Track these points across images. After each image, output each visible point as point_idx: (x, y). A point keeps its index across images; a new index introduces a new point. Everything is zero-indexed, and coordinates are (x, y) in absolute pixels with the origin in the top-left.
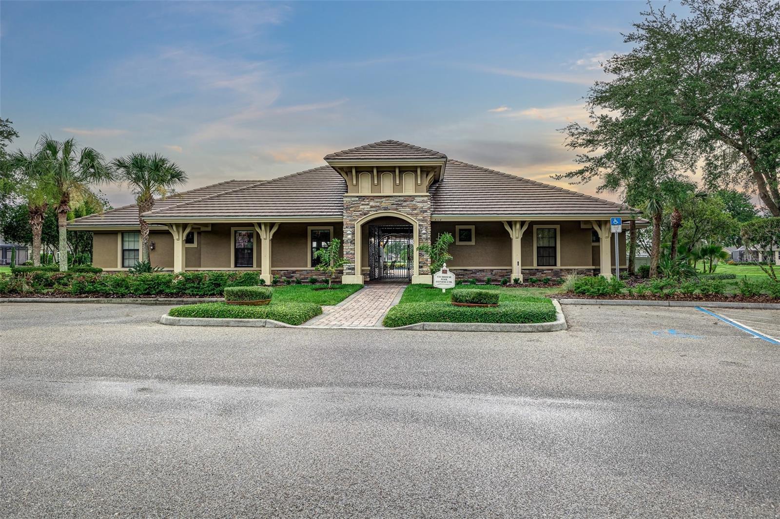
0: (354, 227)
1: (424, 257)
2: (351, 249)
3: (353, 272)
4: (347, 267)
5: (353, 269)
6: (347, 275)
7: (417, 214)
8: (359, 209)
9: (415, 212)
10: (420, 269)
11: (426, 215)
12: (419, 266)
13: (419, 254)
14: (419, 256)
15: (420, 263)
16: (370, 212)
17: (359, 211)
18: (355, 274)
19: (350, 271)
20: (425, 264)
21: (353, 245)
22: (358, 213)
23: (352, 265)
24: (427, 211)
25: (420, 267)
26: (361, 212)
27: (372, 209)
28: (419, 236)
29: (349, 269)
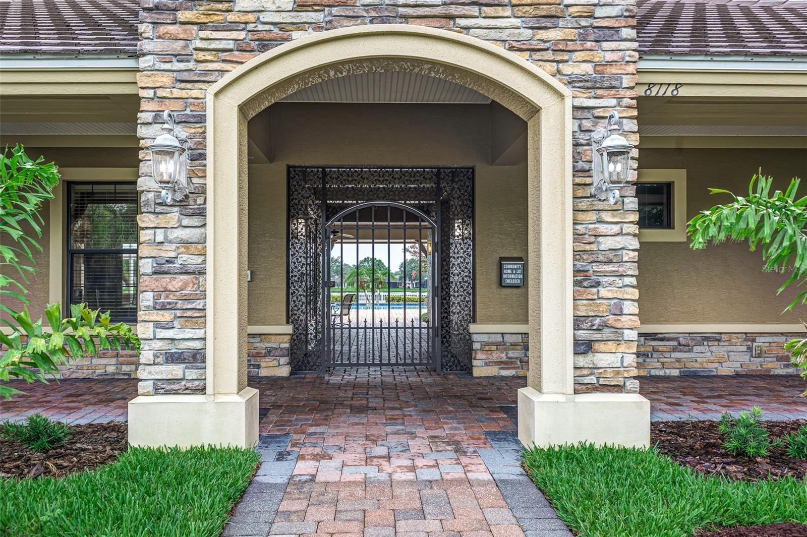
0: (202, 119)
1: (604, 292)
2: (186, 243)
3: (192, 374)
4: (158, 345)
5: (196, 358)
6: (157, 391)
7: (561, 49)
8: (231, 17)
9: (553, 35)
10: (582, 361)
11: (609, 56)
12: (577, 343)
13: (576, 272)
14: (577, 283)
15: (578, 322)
16: (295, 35)
17: (231, 27)
18: (202, 390)
19: (177, 370)
20: (607, 333)
21: (195, 221)
22: (226, 39)
23: (189, 333)
24: (616, 29)
25: (583, 347)
26: (242, 35)
27: (305, 17)
28: (576, 172)
29: (173, 358)
